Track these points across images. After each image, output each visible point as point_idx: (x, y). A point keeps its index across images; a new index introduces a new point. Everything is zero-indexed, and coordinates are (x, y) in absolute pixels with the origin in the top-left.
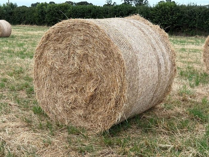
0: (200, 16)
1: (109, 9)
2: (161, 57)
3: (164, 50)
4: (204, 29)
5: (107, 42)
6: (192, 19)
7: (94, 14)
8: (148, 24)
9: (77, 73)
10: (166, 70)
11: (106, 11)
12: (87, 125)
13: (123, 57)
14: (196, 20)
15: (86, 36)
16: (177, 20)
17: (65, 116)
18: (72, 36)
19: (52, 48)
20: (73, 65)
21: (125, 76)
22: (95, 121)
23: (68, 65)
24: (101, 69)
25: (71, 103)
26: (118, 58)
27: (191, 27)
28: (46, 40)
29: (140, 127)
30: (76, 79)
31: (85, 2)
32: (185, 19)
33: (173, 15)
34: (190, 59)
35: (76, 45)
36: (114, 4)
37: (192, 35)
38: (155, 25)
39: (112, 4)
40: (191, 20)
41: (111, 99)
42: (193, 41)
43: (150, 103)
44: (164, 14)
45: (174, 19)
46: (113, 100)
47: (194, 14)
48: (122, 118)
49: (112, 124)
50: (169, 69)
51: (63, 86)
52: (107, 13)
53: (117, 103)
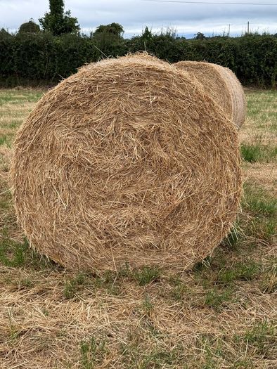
9: (136, 168)
18: (122, 96)
20: (127, 152)
28: (52, 108)
35: (131, 113)
51: (103, 196)
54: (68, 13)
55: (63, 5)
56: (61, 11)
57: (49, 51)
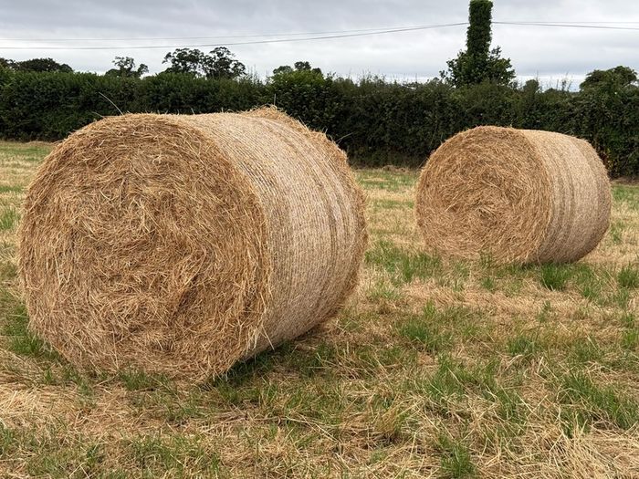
0: (395, 111)
1: (135, 85)
2: (335, 204)
3: (341, 191)
4: (406, 147)
5: (223, 168)
6: (373, 121)
7: (88, 98)
8: (300, 130)
9: (145, 242)
10: (347, 235)
11: (126, 90)
12: (172, 367)
13: (260, 201)
14: (385, 124)
15: (168, 153)
16: (335, 123)
17: (110, 351)
18: (132, 154)
19: (77, 185)
20: (136, 222)
21: (267, 242)
22: (193, 353)
23: (121, 223)
24: (209, 231)
25: (129, 316)
26: (251, 202)
27: (373, 143)
28: (59, 164)
29: (294, 368)
30: (143, 256)
31: (46, 60)
32: (355, 120)
33: (323, 107)
34: (380, 223)
35: (143, 174)
36: (139, 70)
37: (377, 165)
38: (314, 132)
39: (135, 69)
40: (371, 122)
41: (232, 299)
42: (380, 180)
43: (313, 313)
44: (299, 103)
45: (327, 119)
46: (239, 301)
47: (380, 106)
48: (261, 339)
49: (235, 357)
50: (352, 233)
51: (108, 275)
52: (131, 98)
53: (249, 306)
54: (497, 51)
55: (489, 39)
56: (484, 48)
57: (441, 111)
